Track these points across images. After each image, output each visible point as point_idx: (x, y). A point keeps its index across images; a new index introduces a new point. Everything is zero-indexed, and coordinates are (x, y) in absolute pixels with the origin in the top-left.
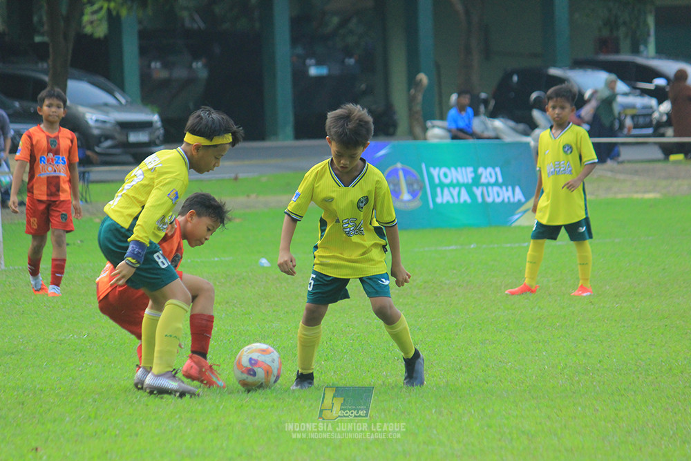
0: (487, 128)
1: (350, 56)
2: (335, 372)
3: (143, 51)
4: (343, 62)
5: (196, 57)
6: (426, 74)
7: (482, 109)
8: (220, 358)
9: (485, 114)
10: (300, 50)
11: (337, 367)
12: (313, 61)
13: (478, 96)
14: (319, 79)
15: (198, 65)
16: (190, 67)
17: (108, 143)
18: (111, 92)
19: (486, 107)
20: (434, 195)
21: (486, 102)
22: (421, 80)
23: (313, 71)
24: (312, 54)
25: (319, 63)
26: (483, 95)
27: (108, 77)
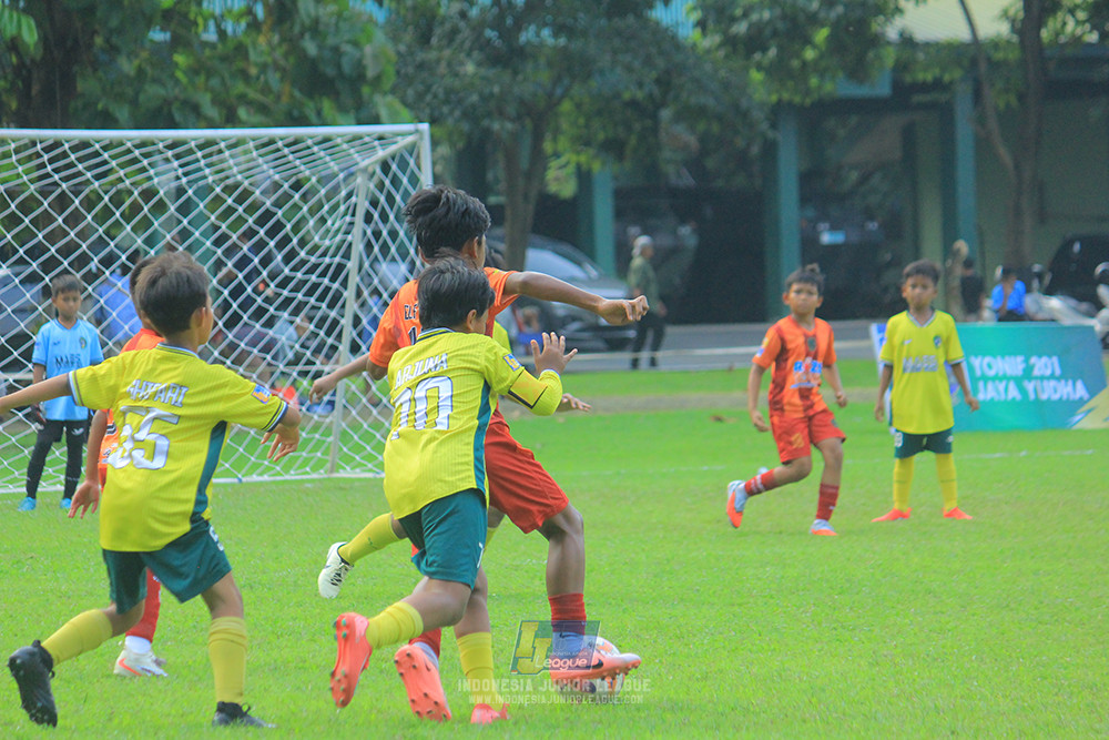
0: (1040, 308)
1: (872, 218)
2: (851, 608)
3: (620, 214)
4: (863, 226)
5: (683, 221)
6: (966, 240)
7: (1035, 284)
8: (710, 589)
9: (1039, 291)
10: (810, 213)
11: (854, 602)
12: (827, 225)
13: (1029, 269)
14: (833, 248)
15: (686, 231)
16: (674, 232)
17: (575, 326)
18: (579, 264)
19: (1040, 282)
20: (976, 391)
21: (1040, 276)
22: (959, 250)
23: (827, 238)
24: (824, 217)
25: (834, 228)
26: (1037, 268)
27: (575, 244)
